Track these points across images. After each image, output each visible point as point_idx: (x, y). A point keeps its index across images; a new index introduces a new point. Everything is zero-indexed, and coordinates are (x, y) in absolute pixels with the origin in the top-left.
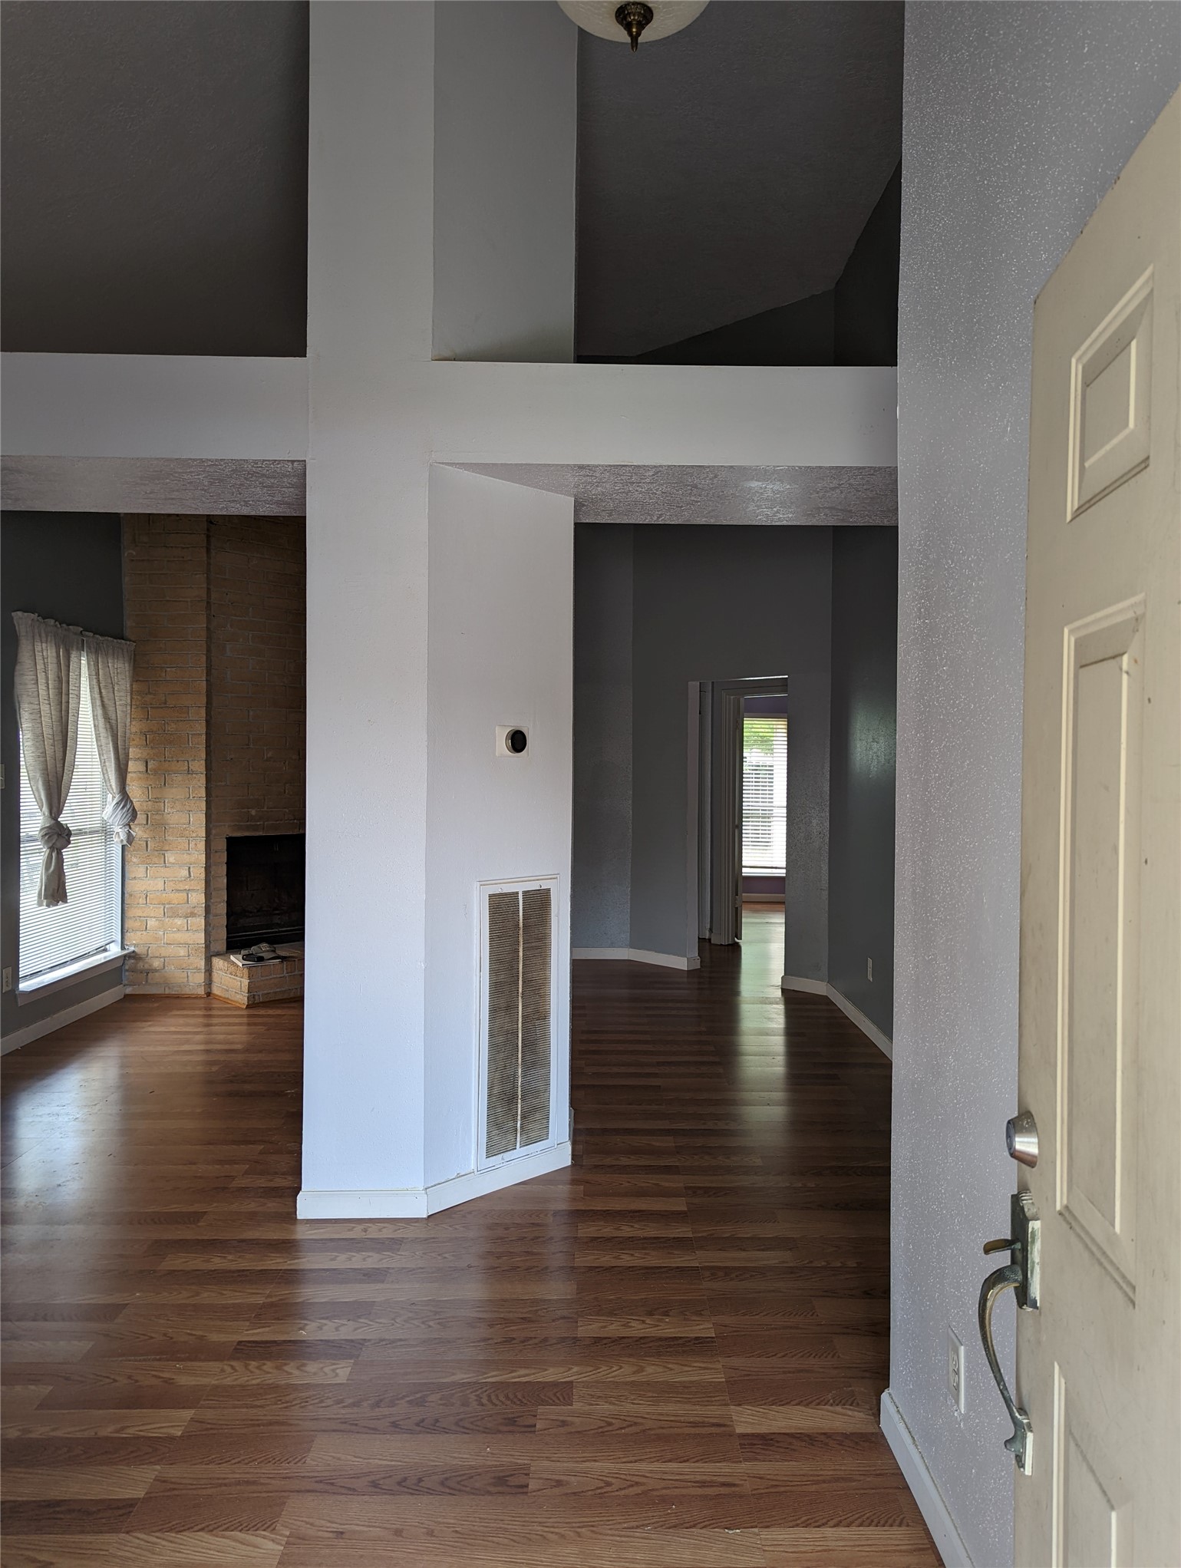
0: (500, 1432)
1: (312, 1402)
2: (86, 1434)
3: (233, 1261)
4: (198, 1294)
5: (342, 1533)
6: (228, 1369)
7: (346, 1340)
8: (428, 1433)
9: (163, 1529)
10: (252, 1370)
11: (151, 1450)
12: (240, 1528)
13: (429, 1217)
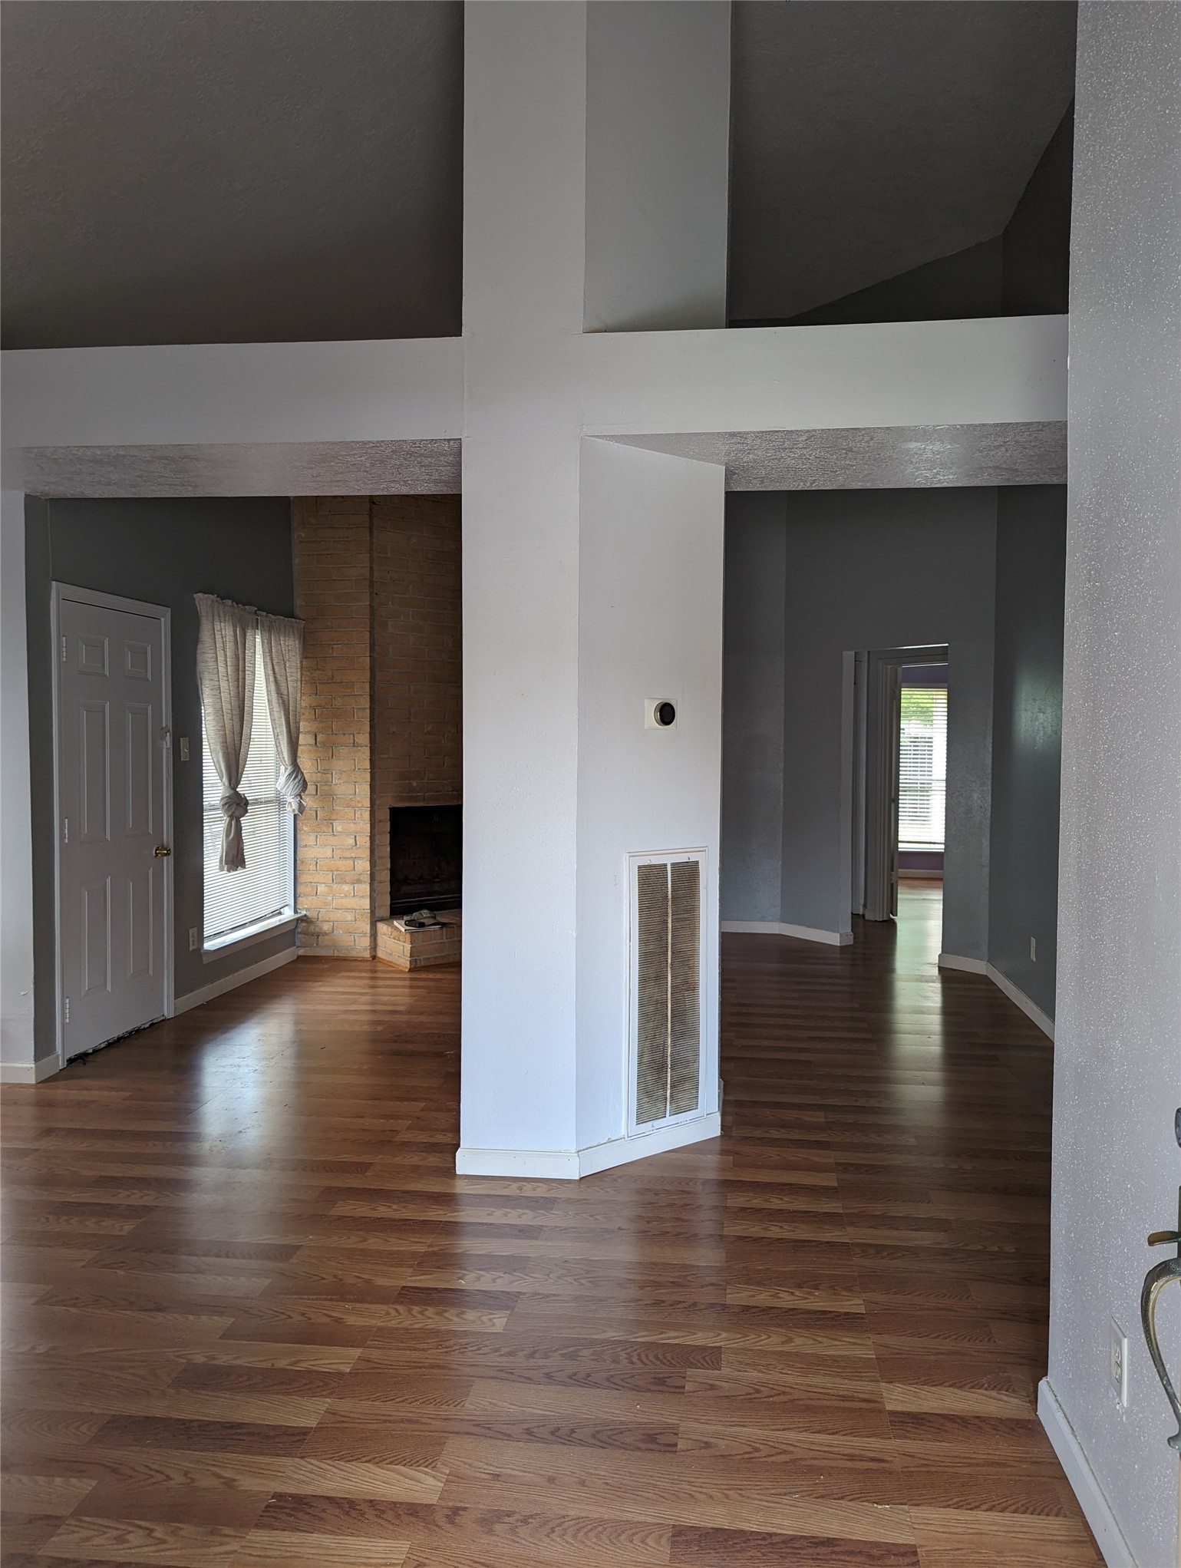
0: (649, 1390)
1: (471, 1349)
2: (264, 1365)
3: (397, 1210)
4: (365, 1240)
5: (498, 1476)
6: (394, 1313)
7: (503, 1292)
8: (580, 1386)
9: (334, 1457)
10: (416, 1314)
11: (322, 1384)
12: (405, 1462)
13: (581, 1179)
